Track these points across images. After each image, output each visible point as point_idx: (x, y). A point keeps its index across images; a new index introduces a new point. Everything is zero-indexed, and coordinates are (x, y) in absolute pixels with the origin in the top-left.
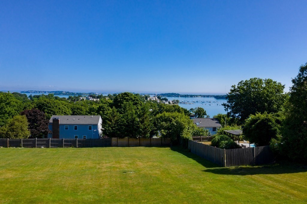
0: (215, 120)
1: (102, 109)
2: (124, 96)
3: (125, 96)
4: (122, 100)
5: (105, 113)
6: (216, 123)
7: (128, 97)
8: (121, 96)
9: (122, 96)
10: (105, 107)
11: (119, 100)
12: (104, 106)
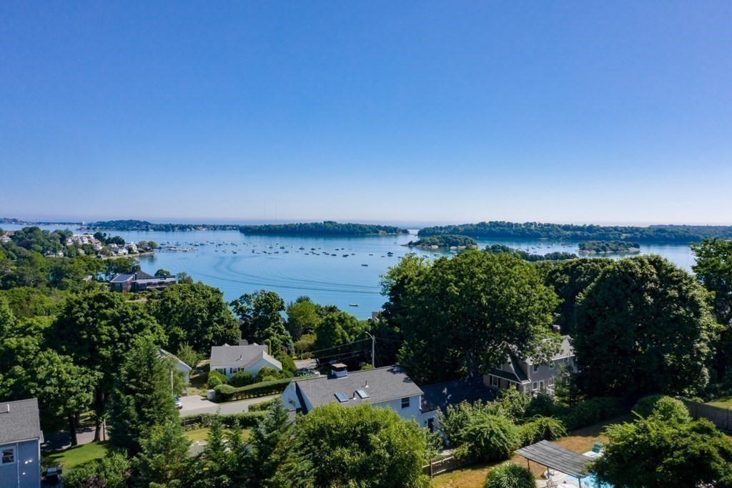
0: (398, 372)
1: (20, 359)
2: (96, 305)
3: (101, 308)
4: (91, 319)
5: (39, 376)
6: (406, 380)
7: (113, 307)
8: (85, 305)
9: (91, 307)
10: (30, 348)
11: (82, 319)
12: (27, 344)
